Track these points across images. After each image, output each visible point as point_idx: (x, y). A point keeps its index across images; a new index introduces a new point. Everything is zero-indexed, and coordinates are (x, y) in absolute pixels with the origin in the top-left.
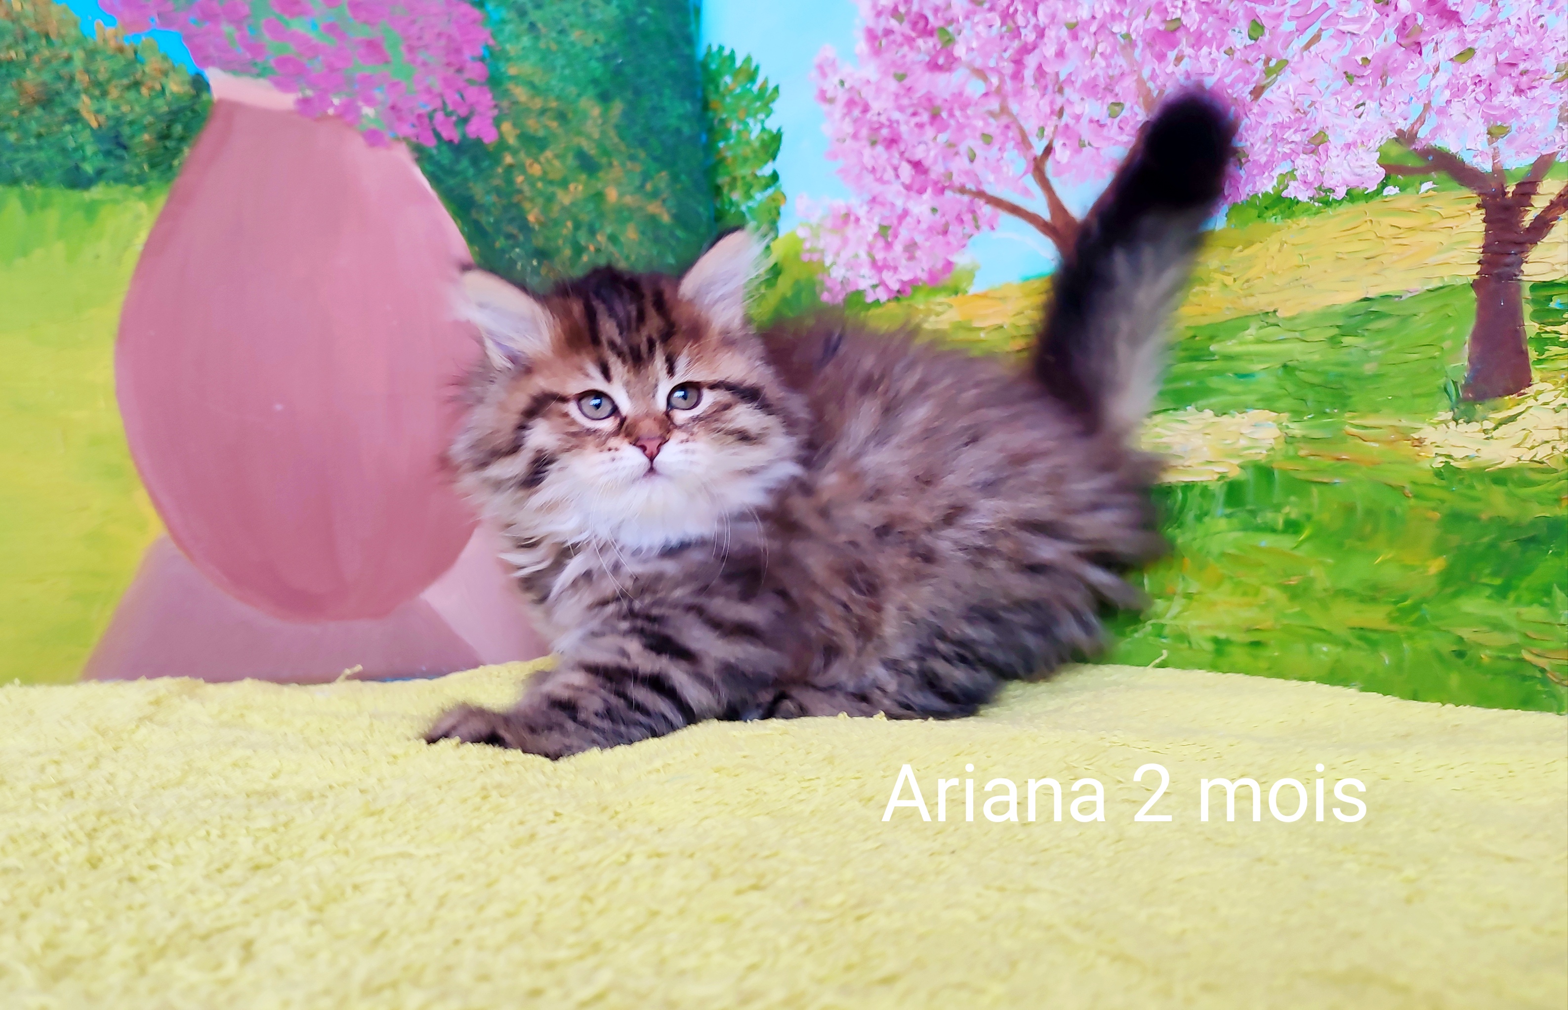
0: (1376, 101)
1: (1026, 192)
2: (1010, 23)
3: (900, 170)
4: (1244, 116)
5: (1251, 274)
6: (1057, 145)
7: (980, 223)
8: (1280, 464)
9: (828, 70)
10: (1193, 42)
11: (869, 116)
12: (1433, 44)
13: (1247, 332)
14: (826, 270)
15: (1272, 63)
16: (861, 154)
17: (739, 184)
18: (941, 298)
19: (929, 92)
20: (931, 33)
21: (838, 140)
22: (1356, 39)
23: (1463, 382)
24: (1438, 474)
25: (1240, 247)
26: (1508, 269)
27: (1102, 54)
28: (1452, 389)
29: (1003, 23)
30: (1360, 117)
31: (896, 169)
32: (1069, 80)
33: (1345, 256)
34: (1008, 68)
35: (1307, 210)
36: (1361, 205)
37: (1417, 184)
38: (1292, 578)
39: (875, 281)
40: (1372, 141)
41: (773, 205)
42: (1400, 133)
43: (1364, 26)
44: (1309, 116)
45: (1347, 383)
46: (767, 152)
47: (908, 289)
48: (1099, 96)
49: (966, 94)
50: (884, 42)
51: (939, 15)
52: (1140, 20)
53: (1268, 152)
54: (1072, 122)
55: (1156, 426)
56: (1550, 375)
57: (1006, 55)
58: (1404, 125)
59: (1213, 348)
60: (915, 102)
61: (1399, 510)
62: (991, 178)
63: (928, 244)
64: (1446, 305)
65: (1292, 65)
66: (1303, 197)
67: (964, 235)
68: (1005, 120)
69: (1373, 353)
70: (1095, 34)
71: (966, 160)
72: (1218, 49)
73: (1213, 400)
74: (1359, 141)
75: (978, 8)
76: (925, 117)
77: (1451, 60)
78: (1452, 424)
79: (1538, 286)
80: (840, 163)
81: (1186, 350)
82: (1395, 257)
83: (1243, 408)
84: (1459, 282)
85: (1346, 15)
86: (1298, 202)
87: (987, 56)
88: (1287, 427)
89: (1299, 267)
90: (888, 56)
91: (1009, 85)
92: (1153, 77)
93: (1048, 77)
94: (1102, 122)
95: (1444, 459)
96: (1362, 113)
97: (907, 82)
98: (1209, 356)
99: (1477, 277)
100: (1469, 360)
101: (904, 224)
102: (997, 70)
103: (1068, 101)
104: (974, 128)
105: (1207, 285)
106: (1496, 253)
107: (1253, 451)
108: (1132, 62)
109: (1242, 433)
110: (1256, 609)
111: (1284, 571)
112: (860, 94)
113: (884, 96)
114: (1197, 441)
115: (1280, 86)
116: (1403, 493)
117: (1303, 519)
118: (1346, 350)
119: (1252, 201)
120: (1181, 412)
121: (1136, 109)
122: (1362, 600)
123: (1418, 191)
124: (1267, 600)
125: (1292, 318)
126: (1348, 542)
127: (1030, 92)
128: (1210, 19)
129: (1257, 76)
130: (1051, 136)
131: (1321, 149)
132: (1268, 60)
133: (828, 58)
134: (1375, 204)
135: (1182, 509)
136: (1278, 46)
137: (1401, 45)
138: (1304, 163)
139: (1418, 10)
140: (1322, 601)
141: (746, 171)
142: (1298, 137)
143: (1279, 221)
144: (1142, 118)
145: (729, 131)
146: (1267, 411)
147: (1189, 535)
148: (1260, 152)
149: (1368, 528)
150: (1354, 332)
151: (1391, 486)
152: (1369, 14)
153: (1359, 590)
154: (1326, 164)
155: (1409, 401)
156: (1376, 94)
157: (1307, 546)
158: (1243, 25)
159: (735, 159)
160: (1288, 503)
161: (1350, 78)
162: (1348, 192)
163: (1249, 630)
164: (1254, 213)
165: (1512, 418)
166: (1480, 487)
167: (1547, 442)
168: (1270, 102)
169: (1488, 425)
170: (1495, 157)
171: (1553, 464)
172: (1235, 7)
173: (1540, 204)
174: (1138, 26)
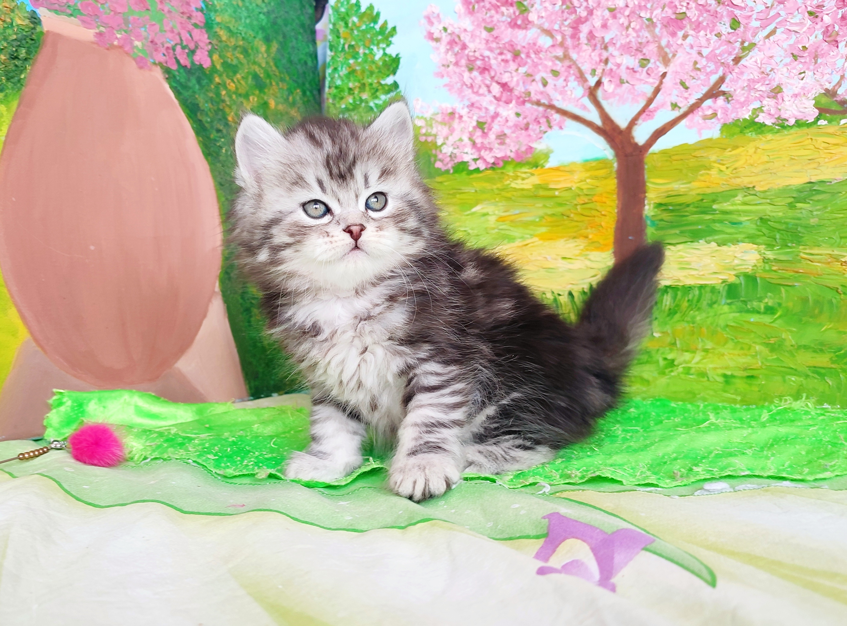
0: (811, 71)
1: (584, 108)
3: (491, 88)
4: (729, 73)
5: (737, 165)
6: (605, 80)
7: (552, 124)
8: (760, 273)
9: (434, 20)
10: (694, 28)
11: (466, 52)
12: (845, 42)
13: (736, 198)
14: (438, 148)
15: (746, 44)
16: (463, 76)
17: (367, 88)
18: (525, 169)
19: (511, 41)
20: (512, 4)
21: (443, 65)
22: (798, 36)
25: (729, 149)
27: (633, 29)
30: (802, 79)
31: (488, 87)
32: (612, 42)
33: (796, 158)
34: (569, 32)
35: (771, 130)
36: (805, 130)
37: (838, 120)
38: (772, 339)
39: (475, 156)
40: (810, 94)
42: (827, 90)
43: (803, 28)
44: (770, 76)
45: (799, 229)
46: (388, 69)
47: (501, 163)
48: (633, 54)
49: (538, 44)
50: (476, 6)
52: (659, 11)
53: (745, 95)
54: (614, 68)
55: (679, 251)
57: (566, 23)
58: (830, 87)
59: (715, 207)
60: (501, 46)
61: (834, 301)
62: (559, 97)
63: (514, 135)
65: (758, 46)
66: (769, 122)
67: (541, 131)
68: (567, 63)
69: (815, 213)
70: (628, 16)
71: (540, 85)
72: (710, 33)
73: (716, 237)
74: (802, 94)
76: (509, 56)
80: (446, 80)
81: (697, 207)
82: (826, 160)
83: (736, 242)
85: (792, 21)
86: (765, 125)
87: (552, 22)
88: (764, 254)
90: (480, 16)
91: (569, 42)
92: (668, 45)
93: (597, 40)
94: (635, 70)
96: (804, 77)
97: (495, 33)
98: (713, 212)
101: (496, 121)
102: (560, 31)
103: (611, 55)
104: (546, 66)
105: (709, 169)
107: (743, 267)
108: (654, 36)
109: (735, 257)
110: (749, 358)
111: (766, 335)
112: (459, 37)
113: (478, 41)
114: (707, 260)
115: (751, 58)
116: (837, 292)
117: (776, 306)
118: (799, 211)
119: (736, 123)
120: (696, 244)
121: (658, 63)
122: (815, 351)
123: (839, 123)
124: (756, 352)
125: (765, 192)
126: (804, 319)
127: (585, 47)
128: (705, 15)
129: (737, 51)
130: (600, 75)
131: (779, 96)
132: (743, 43)
133: (433, 13)
134: (813, 129)
135: (698, 301)
136: (749, 35)
137: (825, 41)
138: (768, 103)
139: (835, 23)
140: (790, 352)
141: (373, 80)
142: (763, 88)
143: (754, 135)
144: (662, 70)
145: (358, 53)
146: (751, 244)
147: (704, 315)
148: (740, 95)
149: (817, 311)
150: (804, 201)
151: (829, 287)
152: (806, 22)
153: (812, 345)
154: (782, 105)
155: (838, 240)
156: (812, 67)
157: (779, 321)
158: (727, 20)
159: (363, 71)
160: (767, 297)
161: (795, 57)
162: (796, 122)
163: (745, 369)
164: (738, 130)
168: (745, 67)
172: (719, 9)
174: (658, 14)
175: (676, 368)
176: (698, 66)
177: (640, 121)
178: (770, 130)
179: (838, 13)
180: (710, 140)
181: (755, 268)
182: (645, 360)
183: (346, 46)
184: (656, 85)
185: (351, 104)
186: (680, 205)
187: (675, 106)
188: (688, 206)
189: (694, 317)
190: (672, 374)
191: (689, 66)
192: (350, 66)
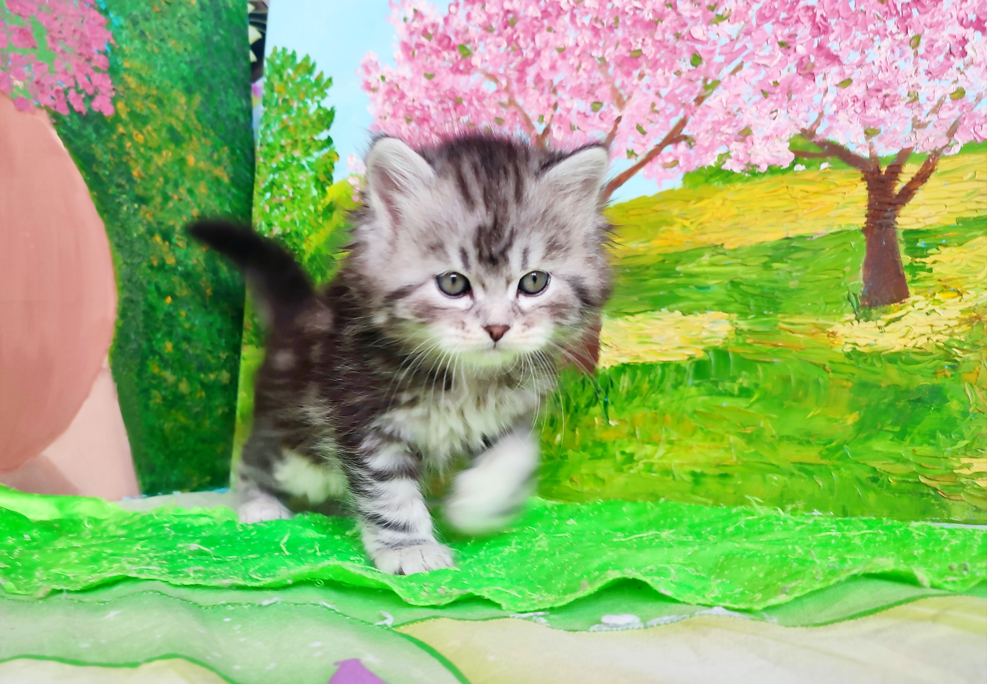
0: (784, 109)
2: (514, 45)
4: (691, 115)
5: (704, 219)
6: (554, 128)
8: (732, 348)
9: (372, 69)
10: (651, 65)
11: (405, 101)
12: (822, 75)
13: (703, 258)
15: (709, 82)
16: (400, 128)
17: (300, 145)
19: (453, 88)
20: (454, 48)
21: (380, 117)
22: (768, 70)
23: (861, 294)
24: (848, 355)
25: (694, 202)
26: (886, 221)
27: (584, 70)
28: (853, 298)
29: (509, 44)
30: (774, 119)
32: (561, 85)
33: (770, 210)
34: (514, 75)
36: (779, 177)
37: (818, 164)
38: (748, 428)
40: (784, 135)
41: (328, 161)
42: (804, 131)
43: (773, 61)
44: (737, 117)
45: (777, 293)
46: (322, 124)
48: (584, 97)
49: (481, 91)
50: (416, 52)
51: (460, 37)
52: (612, 49)
53: (710, 139)
54: (564, 113)
55: (638, 322)
56: (921, 290)
57: (512, 66)
58: (806, 126)
59: (679, 268)
60: (442, 93)
61: (821, 381)
64: (845, 243)
65: (723, 84)
66: (737, 169)
68: (513, 109)
69: (794, 274)
70: (579, 56)
72: (670, 70)
73: (681, 305)
74: (774, 136)
75: (489, 34)
76: (450, 105)
77: (837, 85)
78: (855, 323)
79: (908, 232)
81: (658, 269)
82: (805, 211)
83: (703, 310)
84: (853, 228)
85: (761, 54)
86: (733, 173)
87: (496, 66)
88: (737, 324)
89: (737, 215)
90: (419, 62)
91: (515, 86)
92: (623, 86)
93: (545, 83)
94: (587, 114)
95: (852, 346)
96: (777, 117)
97: (435, 80)
98: (676, 274)
99: (865, 226)
100: (864, 279)
102: (505, 76)
103: (561, 99)
104: (489, 114)
105: (671, 225)
106: (875, 210)
107: (713, 340)
108: (607, 76)
109: (703, 328)
110: (722, 451)
111: (741, 424)
112: (397, 86)
113: (417, 89)
114: (671, 332)
115: (715, 97)
116: (824, 369)
117: (752, 387)
118: (775, 272)
119: (700, 171)
120: (657, 313)
121: (612, 107)
122: (800, 443)
123: (819, 169)
124: (730, 444)
125: (735, 250)
126: (787, 403)
127: (531, 91)
128: (663, 51)
129: (698, 90)
130: (548, 121)
131: (748, 139)
132: (705, 80)
133: (371, 61)
134: (789, 176)
135: (662, 381)
136: (712, 71)
137: (800, 74)
138: (736, 147)
139: (811, 53)
140: (771, 444)
141: (306, 136)
142: (730, 131)
143: (721, 185)
144: (617, 113)
145: (291, 107)
146: (721, 313)
147: (668, 399)
148: (704, 139)
149: (801, 393)
150: (781, 260)
151: (815, 364)
152: (776, 54)
153: (797, 436)
154: (752, 149)
155: (823, 307)
156: (785, 105)
157: (757, 406)
158: (687, 56)
159: (296, 127)
160: (741, 376)
161: (765, 94)
162: (769, 168)
163: (718, 466)
164: (702, 179)
165: (898, 319)
166: (878, 365)
167: (924, 335)
168: (709, 107)
169: (881, 323)
170: (871, 148)
171: (929, 350)
172: (678, 44)
173: (904, 179)
174: (611, 53)
175: (635, 464)
176: (656, 108)
178: (740, 178)
179: (813, 43)
180: (672, 191)
181: (727, 341)
182: (599, 455)
183: (280, 101)
184: (610, 131)
185: (282, 162)
186: (639, 267)
187: (631, 154)
188: (648, 268)
189: (656, 402)
190: (632, 471)
191: (646, 108)
192: (283, 122)
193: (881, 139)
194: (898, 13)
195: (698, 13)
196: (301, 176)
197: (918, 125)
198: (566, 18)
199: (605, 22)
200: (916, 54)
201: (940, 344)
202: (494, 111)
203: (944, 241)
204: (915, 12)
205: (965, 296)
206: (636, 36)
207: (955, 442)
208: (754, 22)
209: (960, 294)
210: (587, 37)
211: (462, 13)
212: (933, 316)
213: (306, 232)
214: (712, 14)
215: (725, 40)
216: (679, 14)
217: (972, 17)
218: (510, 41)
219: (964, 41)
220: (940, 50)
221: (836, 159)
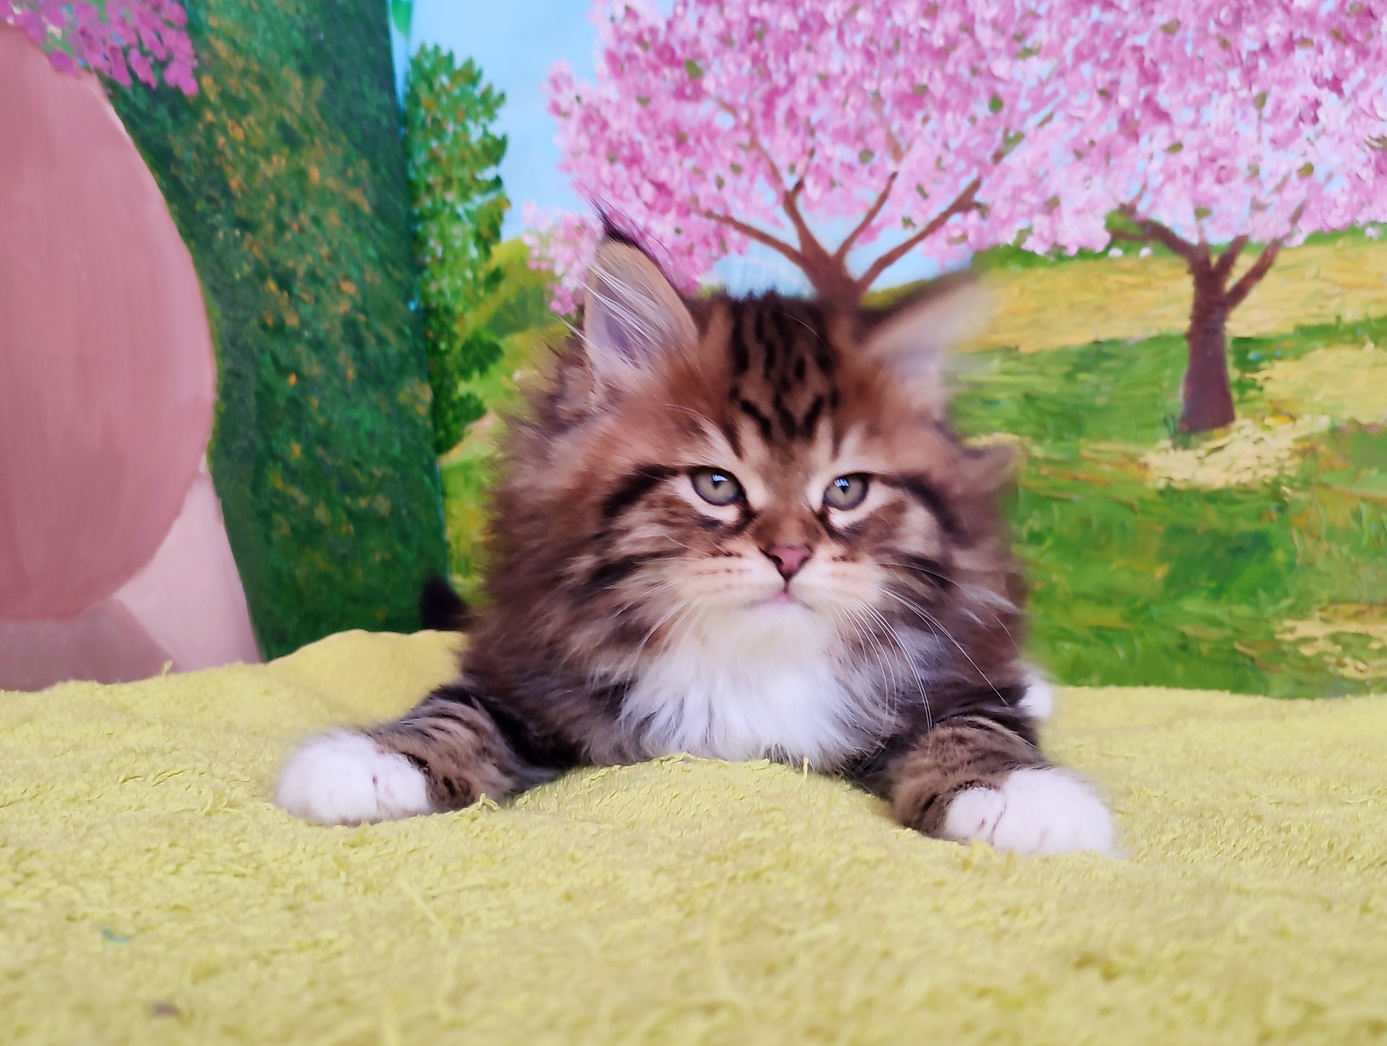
0: (1101, 177)
1: (776, 223)
2: (761, 66)
3: (641, 190)
4: (986, 177)
6: (809, 182)
7: (727, 248)
8: (1023, 480)
9: (563, 85)
10: (939, 107)
11: (607, 133)
12: (1148, 136)
13: (991, 364)
14: (555, 279)
15: (1011, 134)
16: (599, 169)
17: (455, 185)
19: (675, 119)
20: (678, 65)
21: (573, 153)
22: (1083, 124)
23: (1180, 417)
24: (1161, 493)
26: (1214, 324)
28: (1171, 423)
29: (753, 65)
30: (1088, 188)
31: (637, 188)
32: (821, 124)
33: (1078, 305)
34: (759, 107)
36: (1090, 263)
37: (1138, 249)
40: (1099, 210)
41: (495, 210)
42: (1122, 206)
43: (1090, 114)
44: (1043, 183)
45: (1082, 413)
46: (488, 157)
48: (850, 143)
49: (714, 125)
50: (626, 66)
51: (688, 49)
52: (889, 81)
53: (1008, 209)
54: (823, 164)
56: (1250, 413)
57: (757, 94)
58: (1126, 199)
60: (660, 126)
61: (1129, 525)
62: (740, 206)
64: (1164, 352)
65: (1028, 138)
66: (1040, 250)
67: (709, 257)
68: (754, 154)
69: (1103, 388)
70: (846, 87)
71: (714, 188)
72: (962, 115)
74: (1088, 210)
75: (728, 49)
76: (670, 142)
77: (1165, 150)
78: (1172, 452)
79: (1238, 341)
80: (575, 175)
82: (1120, 309)
83: (989, 431)
84: (1174, 333)
85: (1076, 103)
86: (1035, 255)
87: (736, 93)
88: (1030, 449)
89: (1037, 310)
90: (630, 80)
91: (759, 122)
92: (902, 131)
93: (799, 120)
94: (853, 166)
95: (1166, 482)
96: (1092, 185)
97: (652, 106)
99: (1189, 330)
100: (1184, 399)
102: (747, 107)
103: (821, 145)
104: (722, 159)
106: (1202, 311)
108: (882, 118)
112: (598, 111)
113: (625, 117)
115: (1017, 155)
116: (1133, 510)
117: (1045, 531)
118: (1080, 385)
119: (994, 250)
121: (886, 158)
122: (1099, 603)
123: (1138, 254)
125: (1032, 356)
126: (1085, 552)
127: (781, 131)
128: (954, 90)
129: (997, 143)
130: (802, 173)
131: (1055, 211)
132: (1006, 131)
133: (562, 73)
134: (1102, 263)
136: (1016, 121)
137: (1122, 133)
138: (1040, 222)
139: (1136, 107)
140: (1064, 604)
141: (463, 173)
142: (1034, 199)
143: (1019, 270)
144: (891, 167)
145: (444, 131)
146: (1011, 435)
148: (1001, 209)
149: (1103, 540)
150: (1087, 369)
151: (1121, 503)
152: (1094, 104)
153: (1096, 594)
154: (1060, 225)
155: (1135, 431)
156: (1101, 171)
157: (1050, 555)
158: (985, 99)
159: (451, 159)
160: (1031, 517)
161: (1079, 155)
162: (1079, 251)
164: (996, 260)
165: (1220, 448)
166: (1195, 505)
167: (1249, 468)
168: (1009, 168)
169: (1201, 452)
170: (1201, 231)
171: (1254, 486)
172: (976, 83)
173: (1237, 274)
174: (887, 86)
176: (944, 163)
177: (856, 244)
178: (1043, 262)
179: (1139, 93)
183: (429, 121)
184: (881, 190)
185: (428, 208)
191: (930, 163)
192: (431, 151)
193: (1213, 221)
194: (1241, 62)
195: (1001, 43)
196: (455, 230)
197: (1257, 207)
198: (831, 36)
199: (882, 44)
200: (1260, 117)
201: (1268, 481)
202: (728, 154)
203: (1278, 353)
204: (1262, 63)
205: (1299, 422)
206: (921, 67)
207: (1277, 601)
208: (1069, 60)
209: (1293, 418)
210: (857, 63)
211: (692, 16)
212: (1262, 445)
213: (459, 308)
214: (1018, 47)
215: (1032, 82)
216: (977, 44)
217: (1328, 75)
218: (756, 59)
219: (1317, 104)
220: (1288, 114)
221: (1159, 245)
